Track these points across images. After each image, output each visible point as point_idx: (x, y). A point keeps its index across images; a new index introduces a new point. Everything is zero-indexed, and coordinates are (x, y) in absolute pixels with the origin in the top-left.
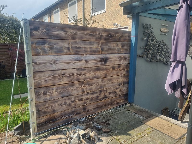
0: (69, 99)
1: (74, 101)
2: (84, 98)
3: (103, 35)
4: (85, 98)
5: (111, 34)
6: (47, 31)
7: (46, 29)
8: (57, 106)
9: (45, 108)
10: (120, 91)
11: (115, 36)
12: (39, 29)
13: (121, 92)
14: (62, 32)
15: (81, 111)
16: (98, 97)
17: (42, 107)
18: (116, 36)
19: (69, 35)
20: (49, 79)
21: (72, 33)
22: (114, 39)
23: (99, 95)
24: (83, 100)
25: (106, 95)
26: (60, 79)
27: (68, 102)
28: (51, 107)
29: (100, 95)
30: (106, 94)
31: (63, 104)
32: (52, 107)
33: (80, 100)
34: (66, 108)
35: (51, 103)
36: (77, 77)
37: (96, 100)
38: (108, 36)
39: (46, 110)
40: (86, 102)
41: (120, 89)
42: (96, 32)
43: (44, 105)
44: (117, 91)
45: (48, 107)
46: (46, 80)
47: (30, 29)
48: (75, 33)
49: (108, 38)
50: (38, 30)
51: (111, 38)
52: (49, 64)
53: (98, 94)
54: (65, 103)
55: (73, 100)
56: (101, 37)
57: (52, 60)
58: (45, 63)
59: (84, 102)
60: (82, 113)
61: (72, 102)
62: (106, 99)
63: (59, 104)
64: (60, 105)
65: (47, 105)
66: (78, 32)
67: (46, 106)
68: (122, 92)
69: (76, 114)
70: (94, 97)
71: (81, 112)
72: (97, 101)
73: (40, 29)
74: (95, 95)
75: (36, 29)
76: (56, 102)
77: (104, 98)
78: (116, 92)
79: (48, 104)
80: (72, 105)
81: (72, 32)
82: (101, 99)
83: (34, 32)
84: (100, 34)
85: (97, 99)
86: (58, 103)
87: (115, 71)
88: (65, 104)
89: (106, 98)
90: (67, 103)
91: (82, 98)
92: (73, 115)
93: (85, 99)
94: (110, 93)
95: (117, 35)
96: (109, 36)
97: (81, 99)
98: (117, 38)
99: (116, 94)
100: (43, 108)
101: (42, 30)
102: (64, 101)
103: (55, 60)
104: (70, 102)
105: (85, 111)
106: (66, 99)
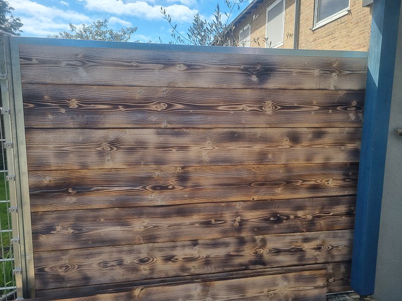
0: (130, 252)
1: (149, 259)
2: (180, 253)
3: (247, 220)
4: (184, 257)
5: (278, 213)
6: (76, 232)
7: (74, 227)
8: (95, 266)
9: (61, 267)
10: (318, 248)
11: (292, 217)
12: (54, 230)
13: (324, 254)
14: (118, 228)
15: (172, 182)
16: (229, 257)
17: (52, 264)
18: (296, 217)
19: (138, 233)
20: (71, 152)
21: (145, 227)
22: (289, 227)
23: (235, 253)
24: (177, 259)
25: (261, 256)
26: (101, 154)
27: (128, 259)
28: (76, 266)
29: (238, 251)
30: (261, 251)
31: (114, 263)
32: (79, 266)
33: (169, 259)
34: (123, 275)
35: (77, 255)
36: (159, 153)
37: (225, 266)
38: (266, 220)
39: (62, 274)
40: (189, 269)
41: (318, 242)
42: (222, 214)
43: (58, 259)
44: (306, 246)
45: (67, 267)
46: (61, 154)
47: (33, 233)
48: (155, 227)
49: (267, 225)
50: (52, 232)
51: (276, 226)
52: (68, 65)
53: (231, 250)
54: (120, 263)
55: (143, 255)
56: (240, 225)
57: (77, 55)
58: (56, 63)
59: (183, 266)
60: (173, 188)
61: (142, 261)
62: (262, 267)
63: (101, 261)
64: (105, 264)
65: (65, 260)
66: (165, 223)
67: (62, 262)
68: (329, 252)
69: (154, 188)
70: (216, 257)
71: (171, 187)
72: (228, 269)
73: (58, 228)
74: (221, 252)
75: (49, 230)
76: (91, 254)
77: (255, 263)
78: (301, 250)
79: (68, 256)
80: (141, 270)
81: (145, 224)
82: (241, 265)
83: (43, 238)
84: (238, 219)
85: (225, 263)
86: (99, 258)
87: (298, 148)
88: (118, 265)
89: (263, 263)
90: (125, 263)
91: (175, 253)
92: (144, 188)
93: (184, 259)
94: (278, 252)
95: (300, 213)
96: (272, 219)
97: (172, 257)
98: (299, 223)
99: (304, 256)
100: (55, 267)
101: (65, 232)
102: (115, 256)
103: (85, 56)
104: (135, 261)
105: (185, 187)
106: (121, 252)
